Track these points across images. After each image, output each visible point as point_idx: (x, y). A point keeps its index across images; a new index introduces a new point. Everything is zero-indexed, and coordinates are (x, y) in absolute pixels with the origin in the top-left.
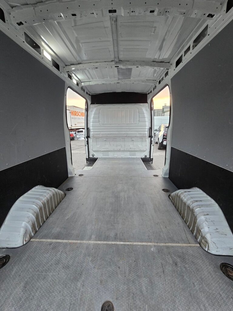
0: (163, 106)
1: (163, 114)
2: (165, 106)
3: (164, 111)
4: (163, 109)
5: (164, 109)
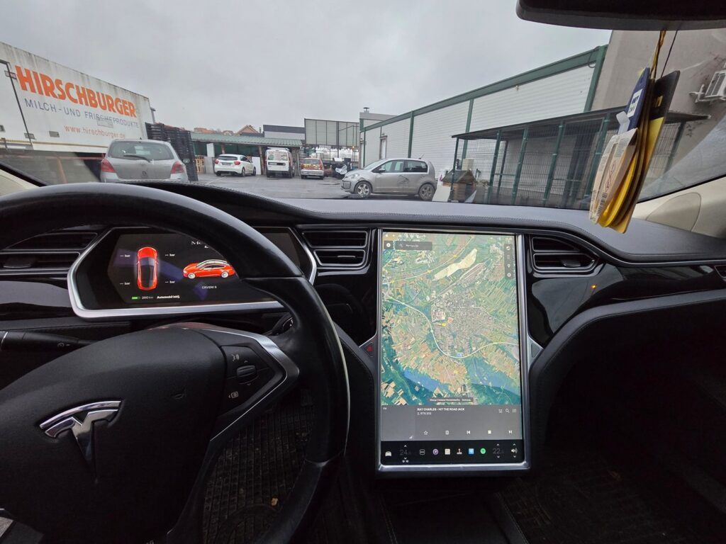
0: (361, 113)
1: (363, 134)
2: (367, 113)
3: (365, 126)
4: (362, 120)
5: (365, 121)
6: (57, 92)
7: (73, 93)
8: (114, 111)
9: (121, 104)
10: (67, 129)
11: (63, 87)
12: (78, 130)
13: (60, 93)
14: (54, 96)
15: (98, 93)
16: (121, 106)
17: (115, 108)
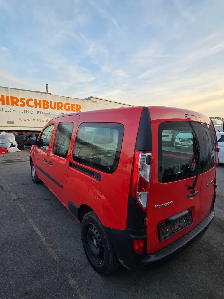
6: (20, 103)
7: (32, 103)
8: (62, 110)
9: (70, 106)
10: (21, 120)
11: (25, 101)
12: (29, 120)
13: (22, 104)
14: (17, 105)
15: (51, 102)
16: (69, 107)
17: (63, 108)
